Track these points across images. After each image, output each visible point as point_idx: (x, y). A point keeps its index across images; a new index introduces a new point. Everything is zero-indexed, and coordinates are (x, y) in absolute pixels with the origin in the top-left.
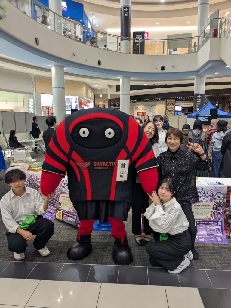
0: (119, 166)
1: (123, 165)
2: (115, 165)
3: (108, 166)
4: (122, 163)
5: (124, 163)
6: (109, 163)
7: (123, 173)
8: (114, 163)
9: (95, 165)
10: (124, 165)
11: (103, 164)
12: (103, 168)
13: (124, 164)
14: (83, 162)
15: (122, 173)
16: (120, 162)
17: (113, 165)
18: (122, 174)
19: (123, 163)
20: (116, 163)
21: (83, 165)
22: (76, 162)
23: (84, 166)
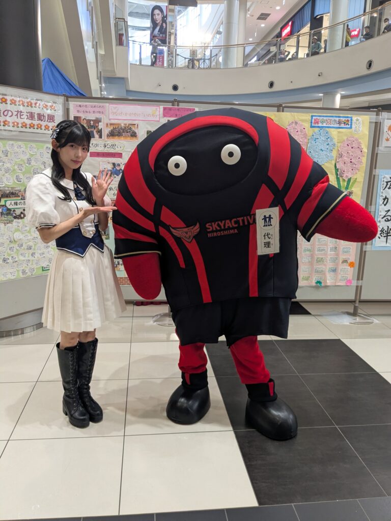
0: (260, 222)
1: (267, 220)
2: (251, 222)
3: (236, 225)
4: (265, 216)
5: (270, 215)
6: (238, 219)
7: (269, 236)
8: (248, 217)
9: (211, 229)
10: (270, 220)
11: (225, 223)
12: (226, 233)
13: (270, 217)
14: (185, 226)
15: (266, 237)
16: (260, 214)
17: (246, 223)
18: (267, 240)
19: (267, 216)
20: (252, 216)
21: (187, 233)
22: (171, 228)
23: (187, 236)
